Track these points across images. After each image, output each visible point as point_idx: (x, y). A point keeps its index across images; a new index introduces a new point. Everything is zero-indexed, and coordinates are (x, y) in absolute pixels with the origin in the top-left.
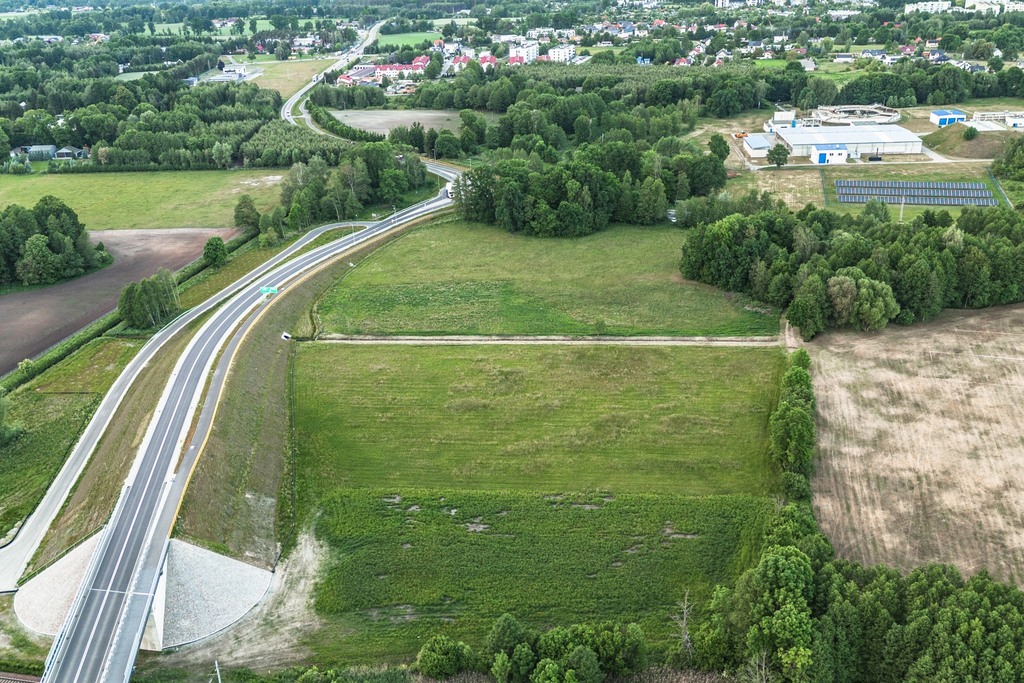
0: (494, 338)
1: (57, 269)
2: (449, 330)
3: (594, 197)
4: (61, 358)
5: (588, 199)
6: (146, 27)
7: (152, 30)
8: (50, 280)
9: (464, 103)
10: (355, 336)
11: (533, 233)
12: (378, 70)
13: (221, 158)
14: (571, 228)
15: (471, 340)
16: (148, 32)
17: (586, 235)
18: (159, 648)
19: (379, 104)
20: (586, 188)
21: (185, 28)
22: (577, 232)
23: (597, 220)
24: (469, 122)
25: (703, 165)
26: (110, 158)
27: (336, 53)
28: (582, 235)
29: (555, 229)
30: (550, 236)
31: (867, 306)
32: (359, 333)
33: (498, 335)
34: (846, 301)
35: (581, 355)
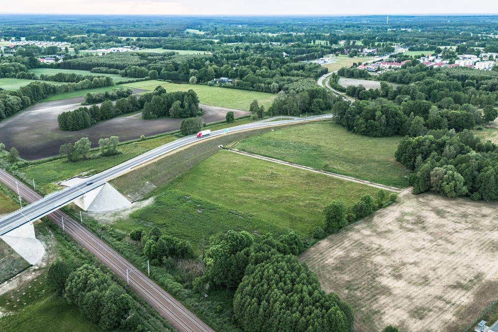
0: (287, 163)
1: (180, 114)
2: (274, 157)
3: (388, 121)
4: (154, 138)
5: (383, 121)
6: (312, 42)
7: (314, 42)
8: (178, 117)
9: (401, 80)
10: (242, 151)
11: (354, 132)
12: (382, 64)
13: (273, 89)
14: (371, 132)
15: (279, 162)
16: (312, 43)
17: (378, 137)
18: (85, 210)
19: (364, 77)
20: (384, 116)
21: (327, 43)
22: (374, 135)
23: (386, 131)
24: (384, 86)
25: (461, 117)
26: (238, 84)
27: (376, 57)
28: (375, 136)
29: (363, 131)
30: (362, 134)
31: (445, 183)
32: (244, 150)
33: (289, 162)
34: (435, 178)
35: (309, 176)
